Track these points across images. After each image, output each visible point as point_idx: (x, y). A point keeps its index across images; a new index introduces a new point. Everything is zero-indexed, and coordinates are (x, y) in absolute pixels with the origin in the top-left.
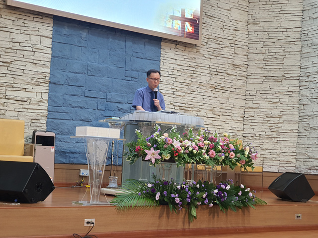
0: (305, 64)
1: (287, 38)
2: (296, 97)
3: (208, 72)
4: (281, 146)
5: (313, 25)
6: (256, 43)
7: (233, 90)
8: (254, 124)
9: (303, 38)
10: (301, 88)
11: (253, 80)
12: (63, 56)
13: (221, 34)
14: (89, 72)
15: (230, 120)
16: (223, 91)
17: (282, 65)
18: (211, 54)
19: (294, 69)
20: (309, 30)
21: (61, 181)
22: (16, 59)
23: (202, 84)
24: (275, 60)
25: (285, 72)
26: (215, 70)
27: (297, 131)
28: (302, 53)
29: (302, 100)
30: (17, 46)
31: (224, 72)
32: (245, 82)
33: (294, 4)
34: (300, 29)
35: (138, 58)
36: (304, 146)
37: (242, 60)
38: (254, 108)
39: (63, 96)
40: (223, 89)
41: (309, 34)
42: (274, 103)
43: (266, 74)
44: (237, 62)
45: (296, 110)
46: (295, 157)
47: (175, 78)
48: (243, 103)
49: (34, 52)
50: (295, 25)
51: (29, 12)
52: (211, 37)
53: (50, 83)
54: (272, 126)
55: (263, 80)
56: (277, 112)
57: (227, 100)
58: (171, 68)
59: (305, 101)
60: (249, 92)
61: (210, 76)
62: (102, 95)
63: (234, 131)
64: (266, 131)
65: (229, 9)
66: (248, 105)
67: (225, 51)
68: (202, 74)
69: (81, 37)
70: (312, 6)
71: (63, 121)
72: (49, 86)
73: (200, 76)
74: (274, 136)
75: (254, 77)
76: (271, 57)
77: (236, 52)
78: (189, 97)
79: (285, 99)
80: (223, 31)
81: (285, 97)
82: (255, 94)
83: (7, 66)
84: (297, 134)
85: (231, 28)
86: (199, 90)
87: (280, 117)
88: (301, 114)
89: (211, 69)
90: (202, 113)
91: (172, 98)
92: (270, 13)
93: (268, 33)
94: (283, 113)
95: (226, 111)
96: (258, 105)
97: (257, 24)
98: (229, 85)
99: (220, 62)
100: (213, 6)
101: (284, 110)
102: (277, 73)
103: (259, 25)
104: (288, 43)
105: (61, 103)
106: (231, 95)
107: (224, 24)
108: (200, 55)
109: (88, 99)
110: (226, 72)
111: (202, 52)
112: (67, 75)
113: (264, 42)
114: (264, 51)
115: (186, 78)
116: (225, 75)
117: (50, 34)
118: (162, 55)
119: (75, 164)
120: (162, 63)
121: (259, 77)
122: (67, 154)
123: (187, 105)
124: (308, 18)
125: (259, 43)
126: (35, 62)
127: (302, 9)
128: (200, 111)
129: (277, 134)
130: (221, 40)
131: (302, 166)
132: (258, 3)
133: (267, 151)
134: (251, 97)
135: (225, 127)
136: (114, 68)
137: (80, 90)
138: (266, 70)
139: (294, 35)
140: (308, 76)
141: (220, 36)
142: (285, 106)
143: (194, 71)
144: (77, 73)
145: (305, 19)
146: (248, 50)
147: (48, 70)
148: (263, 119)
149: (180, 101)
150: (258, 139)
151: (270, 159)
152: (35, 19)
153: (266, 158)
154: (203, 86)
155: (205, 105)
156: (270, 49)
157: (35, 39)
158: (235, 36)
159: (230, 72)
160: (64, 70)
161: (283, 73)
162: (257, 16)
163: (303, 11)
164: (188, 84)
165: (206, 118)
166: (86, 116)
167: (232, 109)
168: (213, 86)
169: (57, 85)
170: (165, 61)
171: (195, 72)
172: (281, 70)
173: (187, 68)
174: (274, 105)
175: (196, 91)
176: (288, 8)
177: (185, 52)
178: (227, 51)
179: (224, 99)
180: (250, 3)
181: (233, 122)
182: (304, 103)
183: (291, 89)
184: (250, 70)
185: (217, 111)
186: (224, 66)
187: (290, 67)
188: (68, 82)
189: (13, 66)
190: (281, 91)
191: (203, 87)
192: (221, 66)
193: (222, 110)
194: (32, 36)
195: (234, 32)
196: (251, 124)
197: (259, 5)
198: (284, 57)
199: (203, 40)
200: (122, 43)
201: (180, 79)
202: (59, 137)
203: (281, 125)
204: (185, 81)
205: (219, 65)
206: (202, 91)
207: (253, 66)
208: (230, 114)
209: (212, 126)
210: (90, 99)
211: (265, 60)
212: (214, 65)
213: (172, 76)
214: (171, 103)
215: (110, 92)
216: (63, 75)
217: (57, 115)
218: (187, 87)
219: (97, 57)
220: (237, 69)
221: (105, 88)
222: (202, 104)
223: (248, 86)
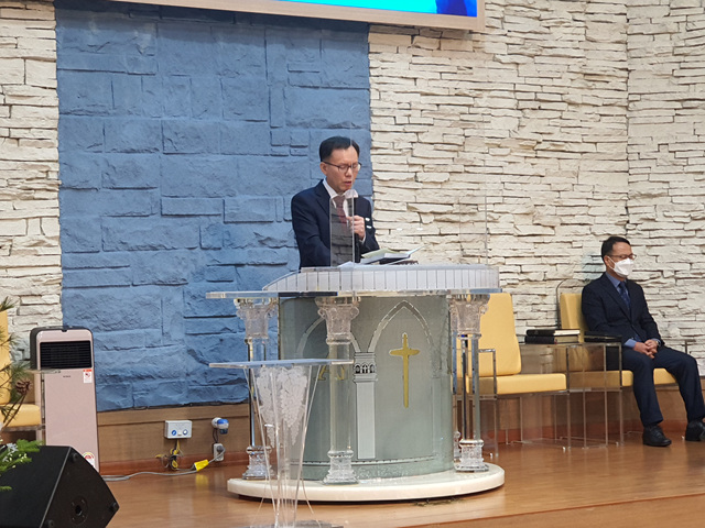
3: (511, 103)
6: (648, 3)
7: (590, 148)
8: (656, 242)
11: (645, 113)
12: (91, 109)
14: (168, 144)
15: (587, 238)
16: (561, 155)
18: (516, 49)
21: (115, 459)
23: (496, 141)
26: (532, 96)
31: (558, 98)
32: (625, 120)
35: (304, 87)
37: (610, 59)
38: (655, 196)
39: (100, 220)
40: (558, 148)
43: (684, 93)
44: (595, 66)
47: (417, 133)
48: (620, 183)
49: (11, 106)
52: (514, 1)
53: (62, 188)
55: (674, 112)
57: (575, 181)
58: (401, 106)
60: (636, 149)
61: (520, 114)
62: (210, 206)
64: (692, 259)
66: (635, 189)
67: (561, 37)
68: (493, 112)
69: (138, 47)
71: (105, 290)
72: (59, 198)
73: (486, 118)
75: (647, 104)
76: (693, 42)
77: (589, 35)
78: (461, 182)
82: (655, 155)
86: (490, 160)
89: (520, 97)
90: (504, 225)
91: (413, 193)
96: (666, 186)
98: (575, 135)
99: (544, 70)
105: (96, 240)
106: (583, 162)
108: (485, 56)
109: (170, 222)
110: (565, 97)
111: (489, 47)
112: (107, 161)
114: (673, 27)
115: (448, 131)
116: (563, 106)
117: (49, 49)
118: (373, 72)
119: (151, 408)
120: (374, 95)
121: (663, 104)
122: (125, 383)
123: (455, 208)
126: (15, 134)
128: (494, 221)
130: (546, 5)
133: (700, 317)
134: (645, 164)
135: (572, 260)
136: (238, 125)
137: (148, 200)
138: (682, 81)
143: (469, 106)
146: (626, 27)
147: (53, 154)
148: (681, 226)
149: (437, 198)
150: (672, 286)
154: (499, 146)
155: (507, 200)
156: (690, 19)
157: (9, 70)
159: (575, 96)
160: (96, 149)
164: (455, 148)
165: (516, 239)
166: (172, 270)
167: (591, 203)
168: (530, 143)
169: (82, 193)
170: (382, 87)
171: (472, 110)
173: (450, 100)
175: (481, 163)
177: (441, 53)
178: (565, 37)
179: (564, 179)
181: (595, 240)
184: (636, 85)
185: (547, 214)
186: (556, 82)
188: (112, 181)
191: (500, 151)
192: (549, 82)
193: (560, 211)
196: (649, 242)
199: (490, 14)
200: (257, 51)
201: (432, 135)
202: (101, 336)
204: (446, 140)
205: (542, 82)
206: (500, 161)
207: (645, 71)
208: (585, 219)
209: (534, 260)
210: (178, 220)
211: (678, 51)
212: (529, 81)
213: (408, 128)
214: (408, 207)
215: (233, 195)
216: (95, 162)
217: (88, 277)
218: (454, 155)
219: (188, 98)
220: (598, 85)
221: (218, 184)
222: (500, 200)
223: (631, 134)
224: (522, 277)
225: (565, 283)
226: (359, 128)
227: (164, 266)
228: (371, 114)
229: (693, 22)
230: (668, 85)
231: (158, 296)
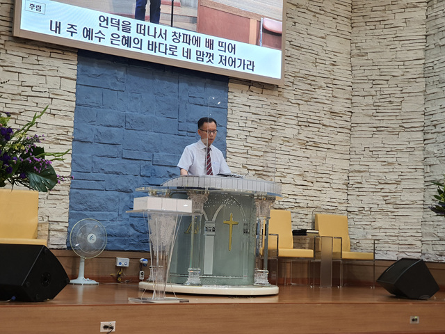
0: (430, 109)
1: (405, 74)
2: (419, 154)
3: (295, 122)
4: (400, 223)
5: (440, 54)
6: (362, 81)
7: (332, 147)
8: (362, 193)
9: (428, 73)
10: (426, 142)
11: (359, 132)
12: (91, 104)
13: (313, 71)
14: (128, 124)
15: (328, 189)
16: (317, 149)
17: (399, 111)
18: (299, 97)
19: (417, 117)
20: (436, 62)
22: (27, 108)
23: (287, 139)
24: (389, 105)
25: (404, 121)
26: (305, 120)
27: (422, 202)
28: (426, 93)
29: (427, 160)
30: (28, 91)
31: (318, 122)
32: (349, 135)
33: (413, 27)
34: (423, 61)
35: (196, 104)
36: (432, 223)
37: (343, 106)
38: (362, 172)
39: (92, 157)
40: (317, 146)
41: (435, 67)
42: (390, 164)
43: (377, 124)
44: (337, 108)
45: (420, 173)
46: (420, 238)
47: (249, 131)
48: (346, 165)
49: (52, 99)
50: (415, 55)
51: (45, 45)
52: (299, 75)
53: (74, 140)
54: (387, 196)
55: (372, 133)
56: (393, 177)
57: (324, 162)
58: (242, 118)
59: (432, 161)
60: (354, 149)
61: (299, 127)
62: (146, 156)
63: (333, 204)
64: (379, 202)
65: (324, 36)
66: (353, 168)
67: (320, 94)
68: (286, 125)
69: (117, 78)
70: (439, 28)
71: (91, 192)
72: (72, 145)
73: (284, 128)
74: (390, 210)
75: (360, 129)
76: (383, 100)
77: (334, 94)
78: (269, 157)
79: (405, 158)
80: (316, 66)
81: (405, 156)
82: (363, 153)
83: (14, 118)
84: (422, 206)
85: (327, 63)
86: (284, 148)
87: (398, 183)
88: (427, 179)
89: (299, 119)
90: (289, 179)
91: (245, 159)
92: (380, 40)
93: (379, 67)
94: (402, 177)
95: (322, 176)
96: (367, 167)
97: (363, 56)
98: (325, 140)
99: (312, 108)
100: (301, 32)
101: (403, 174)
102: (392, 122)
103: (366, 58)
104: (407, 80)
105: (89, 167)
106: (328, 153)
107: (317, 57)
108: (284, 99)
109: (126, 161)
110: (321, 122)
111: (286, 95)
112: (97, 130)
113: (373, 80)
114: (374, 93)
115: (264, 132)
116: (320, 126)
117: (73, 74)
118: (229, 101)
119: (111, 250)
120: (230, 112)
121: (367, 129)
123: (265, 169)
124: (433, 46)
125: (366, 81)
126: (53, 112)
127: (425, 33)
128: (284, 177)
129: (394, 207)
130: (314, 78)
131: (431, 251)
132: (364, 28)
133: (382, 230)
134: (358, 156)
135: (321, 199)
136: (162, 119)
137: (116, 150)
138: (377, 118)
139: (415, 70)
140: (435, 126)
141: (311, 73)
142: (404, 169)
143: (275, 121)
144: (110, 126)
145: (430, 47)
146: (351, 92)
147: (71, 123)
148: (374, 186)
149: (257, 163)
150: (368, 215)
151: (386, 243)
152: (53, 55)
153: (378, 240)
154: (288, 142)
155: (291, 168)
156: (382, 89)
157: (53, 82)
158: (333, 73)
159: (326, 122)
160: (93, 123)
161: (400, 121)
162: (364, 45)
163: (426, 36)
164: (267, 140)
165: (294, 186)
166: (125, 184)
167: (331, 173)
168: (303, 142)
169: (84, 144)
170: (234, 108)
171: (276, 123)
172: (398, 118)
173: (265, 118)
174: (389, 167)
175: (279, 149)
176: (406, 33)
177: (263, 95)
178: (322, 94)
179: (318, 160)
180: (352, 27)
181: (332, 191)
182: (430, 163)
183: (412, 145)
184: (355, 119)
185: (310, 176)
186: (318, 115)
187: (410, 114)
188: (99, 139)
189: (23, 118)
190: (399, 147)
191: (288, 144)
192: (314, 114)
193: (316, 175)
194: (48, 78)
195: (332, 67)
196: (358, 193)
197: (366, 30)
198: (401, 99)
199: (288, 80)
200: (174, 85)
201: (256, 133)
203: (400, 194)
204: (263, 136)
205: (311, 114)
206: (288, 149)
207: (359, 113)
208: (328, 180)
209: (302, 197)
210: (131, 161)
211: (375, 104)
212: (304, 113)
213: (245, 129)
214: (243, 166)
215: (158, 152)
216: (92, 129)
217: (84, 184)
218: (267, 144)
219: (139, 104)
220: (337, 118)
221: (151, 146)
222: (287, 167)
223: (352, 142)
224: (296, 205)
225: (317, 210)
226: (221, 126)
227: (122, 182)
228: (227, 121)
229: (383, 91)
230: (370, 120)
231: (118, 196)
